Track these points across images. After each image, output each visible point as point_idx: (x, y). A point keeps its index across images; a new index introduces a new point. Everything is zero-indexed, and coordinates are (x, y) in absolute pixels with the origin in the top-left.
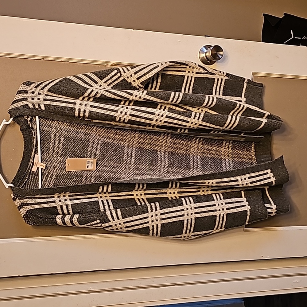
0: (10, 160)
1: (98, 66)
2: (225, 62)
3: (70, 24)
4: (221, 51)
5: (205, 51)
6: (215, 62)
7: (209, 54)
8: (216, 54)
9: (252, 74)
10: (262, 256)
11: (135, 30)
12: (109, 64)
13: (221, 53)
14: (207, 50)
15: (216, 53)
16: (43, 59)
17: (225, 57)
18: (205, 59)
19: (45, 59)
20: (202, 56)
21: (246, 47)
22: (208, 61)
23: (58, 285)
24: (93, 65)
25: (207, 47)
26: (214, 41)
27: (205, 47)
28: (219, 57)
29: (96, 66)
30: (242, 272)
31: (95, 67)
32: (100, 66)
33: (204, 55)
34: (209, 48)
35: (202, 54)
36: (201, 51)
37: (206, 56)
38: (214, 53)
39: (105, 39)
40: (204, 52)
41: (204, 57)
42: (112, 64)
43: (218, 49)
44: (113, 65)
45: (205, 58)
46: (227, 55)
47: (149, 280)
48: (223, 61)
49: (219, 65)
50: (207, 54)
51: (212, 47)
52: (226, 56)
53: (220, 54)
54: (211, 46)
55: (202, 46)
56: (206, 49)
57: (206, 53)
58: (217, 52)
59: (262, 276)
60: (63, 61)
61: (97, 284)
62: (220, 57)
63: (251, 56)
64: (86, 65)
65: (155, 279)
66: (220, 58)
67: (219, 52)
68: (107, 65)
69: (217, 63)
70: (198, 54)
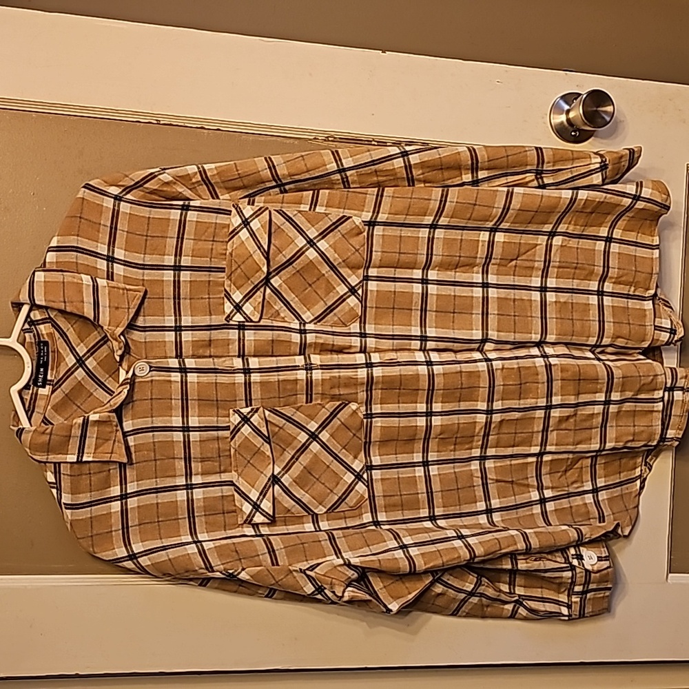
1: (292, 141)
2: (616, 138)
3: (225, 36)
4: (610, 105)
5: (566, 107)
6: (592, 134)
7: (577, 113)
8: (596, 111)
9: (687, 170)
11: (387, 52)
12: (321, 137)
13: (610, 109)
14: (570, 106)
15: (595, 109)
16: (156, 122)
17: (616, 123)
18: (566, 128)
19: (162, 122)
20: (559, 121)
21: (670, 100)
22: (573, 133)
24: (279, 139)
25: (569, 98)
26: (586, 83)
27: (563, 97)
28: (603, 118)
29: (288, 141)
31: (283, 143)
32: (297, 142)
33: (563, 118)
34: (576, 99)
35: (556, 116)
36: (556, 108)
37: (568, 120)
38: (590, 109)
40: (563, 110)
41: (562, 123)
42: (327, 137)
43: (598, 98)
44: (330, 139)
45: (566, 124)
46: (622, 119)
48: (612, 135)
49: (602, 143)
50: (572, 115)
51: (584, 96)
52: (620, 121)
53: (606, 112)
54: (580, 95)
55: (556, 94)
56: (567, 103)
57: (568, 112)
58: (598, 107)
60: (206, 127)
62: (608, 119)
63: (684, 122)
64: (261, 138)
66: (606, 121)
67: (603, 107)
68: (315, 139)
69: (596, 137)
70: (546, 115)
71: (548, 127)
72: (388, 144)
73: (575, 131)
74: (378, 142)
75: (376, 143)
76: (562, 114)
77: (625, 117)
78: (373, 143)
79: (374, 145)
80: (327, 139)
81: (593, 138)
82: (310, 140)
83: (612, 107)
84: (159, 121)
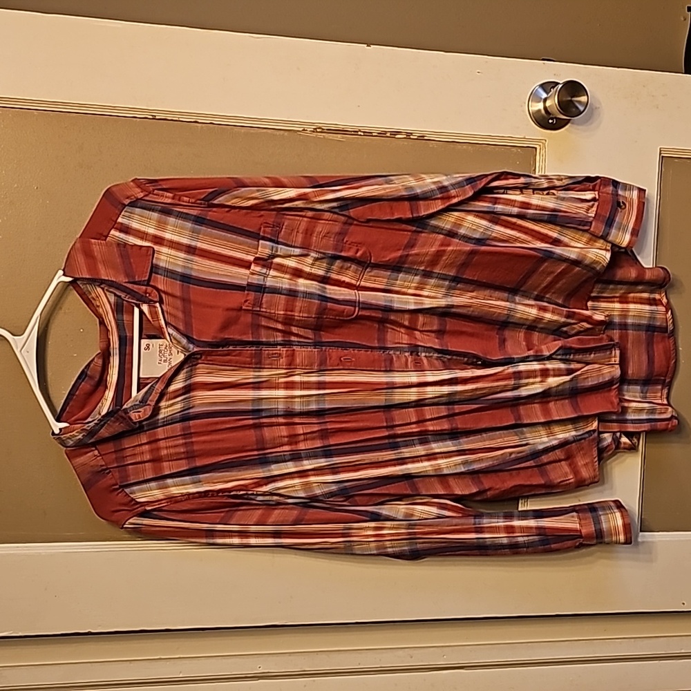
0: (73, 356)
1: (282, 132)
2: (592, 123)
3: (216, 34)
4: (584, 95)
5: (544, 95)
6: (567, 122)
7: (552, 103)
8: (571, 101)
9: (660, 154)
10: (684, 604)
11: (372, 46)
12: (309, 128)
13: (584, 99)
14: (547, 93)
15: (569, 99)
16: (151, 117)
17: (592, 110)
18: (543, 116)
19: (157, 117)
20: (536, 109)
21: (644, 86)
22: (550, 121)
23: (182, 656)
24: (269, 131)
25: (547, 87)
26: (563, 72)
27: (543, 86)
28: (577, 108)
29: (278, 133)
30: (633, 640)
31: (274, 135)
32: (286, 134)
33: (540, 106)
34: (553, 87)
35: (534, 104)
36: (534, 97)
37: (545, 108)
38: (564, 99)
39: (298, 69)
40: (541, 98)
41: (539, 111)
42: (316, 129)
43: (574, 88)
44: (318, 130)
45: (543, 112)
46: (598, 106)
47: (400, 652)
48: (587, 121)
49: (578, 129)
50: (548, 103)
51: (560, 86)
52: (596, 108)
53: (580, 102)
54: (558, 84)
55: (534, 83)
56: (545, 91)
57: (545, 100)
58: (572, 97)
59: (683, 651)
60: (200, 121)
61: (275, 658)
62: (581, 108)
63: (658, 108)
64: (252, 131)
65: (416, 651)
66: (580, 111)
67: (577, 96)
68: (304, 130)
69: (572, 123)
70: (525, 103)
71: (526, 115)
72: (374, 134)
73: (552, 119)
74: (364, 132)
75: (362, 134)
76: (539, 102)
77: (600, 104)
78: (359, 133)
79: (361, 135)
80: (315, 130)
81: (569, 124)
82: (299, 131)
83: (586, 97)
84: (155, 116)
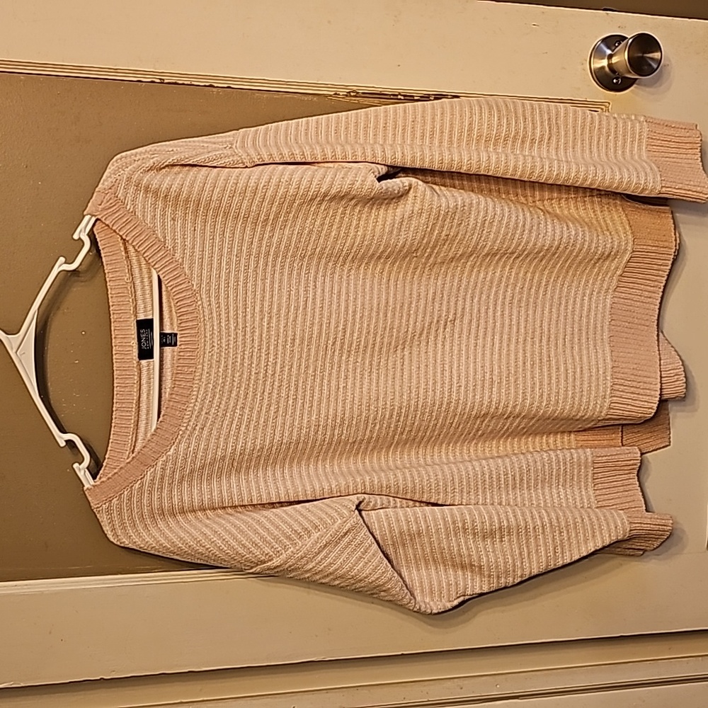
0: (74, 363)
2: (661, 86)
4: (657, 52)
5: (609, 52)
6: (633, 82)
7: (621, 58)
8: (643, 57)
12: (342, 92)
13: (656, 55)
14: (613, 51)
15: (640, 55)
16: (158, 81)
18: (606, 74)
19: (166, 81)
20: (598, 65)
22: (615, 81)
23: (205, 699)
24: (295, 96)
25: (612, 41)
26: (631, 24)
27: (604, 40)
28: (650, 65)
29: (306, 98)
30: (700, 658)
31: (301, 100)
32: (315, 98)
33: (605, 63)
34: (621, 42)
35: (597, 60)
36: (597, 52)
37: (610, 65)
38: (636, 56)
39: (329, 22)
40: (605, 55)
41: (603, 68)
42: (349, 92)
43: (646, 43)
44: (352, 94)
45: (607, 69)
47: (449, 683)
48: (656, 83)
49: (646, 91)
50: (614, 60)
51: (630, 40)
53: (652, 59)
54: (624, 38)
55: (597, 37)
56: (609, 47)
57: (610, 57)
58: (644, 53)
60: (216, 85)
61: (310, 696)
62: (655, 66)
64: (275, 95)
65: (467, 682)
66: (653, 69)
67: (649, 53)
68: (336, 94)
69: (639, 84)
70: (586, 61)
71: (588, 74)
72: (416, 98)
73: (617, 78)
74: (404, 96)
75: (402, 98)
76: (603, 58)
77: (670, 61)
78: (399, 97)
79: (400, 99)
80: (348, 94)
81: (635, 85)
82: (331, 96)
83: (659, 54)
84: (163, 80)
